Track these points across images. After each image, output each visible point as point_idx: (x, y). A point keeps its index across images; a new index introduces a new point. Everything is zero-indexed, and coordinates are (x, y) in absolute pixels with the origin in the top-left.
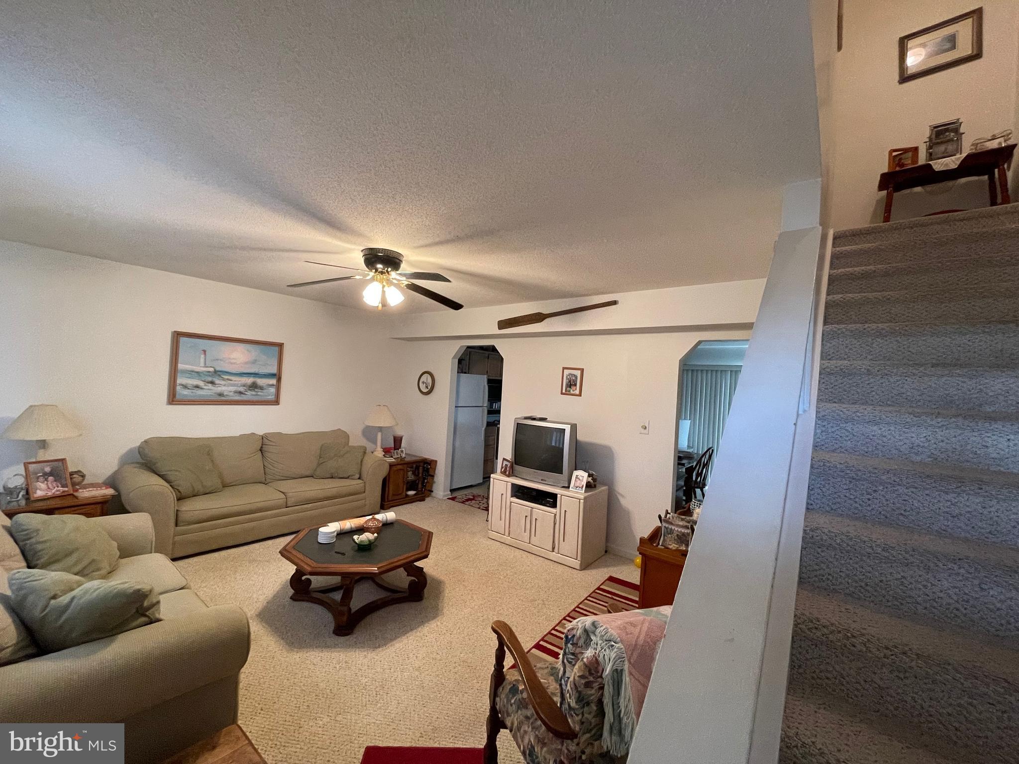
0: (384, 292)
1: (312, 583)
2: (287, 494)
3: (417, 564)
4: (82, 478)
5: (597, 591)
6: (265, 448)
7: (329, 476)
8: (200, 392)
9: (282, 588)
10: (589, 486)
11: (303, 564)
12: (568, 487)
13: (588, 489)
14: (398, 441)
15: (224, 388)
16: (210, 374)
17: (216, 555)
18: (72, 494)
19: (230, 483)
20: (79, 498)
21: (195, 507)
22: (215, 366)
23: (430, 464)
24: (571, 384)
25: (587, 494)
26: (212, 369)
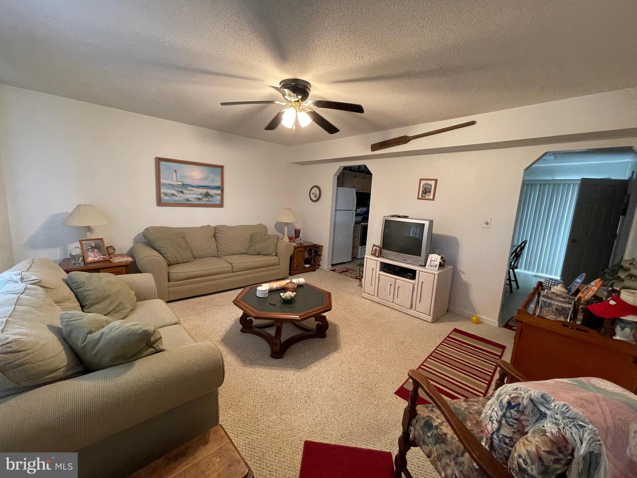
0: (297, 116)
1: (254, 322)
2: (233, 265)
3: (324, 314)
4: (113, 251)
5: (447, 338)
6: (217, 235)
7: (257, 254)
8: (175, 198)
9: (234, 323)
10: (441, 266)
11: (247, 310)
12: (425, 266)
13: (440, 267)
14: (297, 232)
15: (189, 196)
16: (180, 186)
17: (193, 300)
18: (109, 260)
19: (199, 256)
20: (113, 262)
21: (179, 271)
22: (182, 181)
23: (318, 248)
24: (426, 191)
25: (440, 271)
26: (181, 183)
